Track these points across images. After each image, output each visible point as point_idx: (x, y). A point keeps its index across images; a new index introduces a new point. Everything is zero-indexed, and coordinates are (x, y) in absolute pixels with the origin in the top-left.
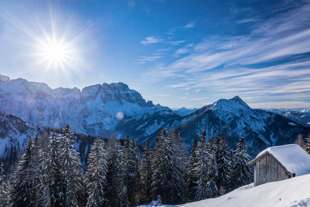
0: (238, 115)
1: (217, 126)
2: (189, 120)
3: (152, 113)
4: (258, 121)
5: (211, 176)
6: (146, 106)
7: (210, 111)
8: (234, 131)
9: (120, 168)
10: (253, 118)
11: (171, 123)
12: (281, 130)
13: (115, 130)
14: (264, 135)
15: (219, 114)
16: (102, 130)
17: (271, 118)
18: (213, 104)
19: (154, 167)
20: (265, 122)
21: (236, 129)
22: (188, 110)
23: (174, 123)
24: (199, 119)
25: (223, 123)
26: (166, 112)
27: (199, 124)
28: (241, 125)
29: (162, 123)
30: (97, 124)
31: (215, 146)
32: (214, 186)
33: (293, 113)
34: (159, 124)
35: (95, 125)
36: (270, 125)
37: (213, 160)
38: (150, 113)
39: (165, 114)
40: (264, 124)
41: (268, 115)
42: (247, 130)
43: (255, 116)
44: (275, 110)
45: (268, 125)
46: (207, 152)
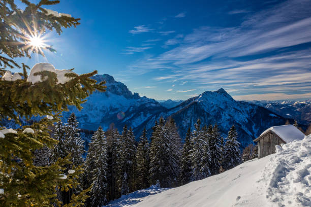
0: (222, 107)
1: (202, 118)
2: (175, 112)
3: (138, 105)
4: (241, 112)
5: (204, 162)
6: (132, 98)
7: (196, 103)
8: (219, 122)
9: (119, 156)
10: (236, 110)
11: (157, 115)
12: (263, 121)
13: (101, 123)
14: (246, 126)
15: (205, 106)
16: (88, 123)
17: (253, 109)
18: (199, 96)
19: (152, 154)
20: (248, 113)
21: (220, 120)
22: (174, 102)
23: (160, 115)
24: (184, 112)
25: (208, 115)
26: (152, 104)
27: (184, 116)
28: (225, 117)
29: (149, 115)
30: (82, 116)
31: (207, 134)
32: (207, 171)
33: (274, 105)
34: (145, 116)
35: (80, 117)
36: (252, 116)
37: (207, 147)
38: (136, 105)
39: (151, 106)
40: (247, 116)
41: (251, 107)
42: (231, 121)
43: (238, 108)
44: (258, 102)
45: (251, 116)
46: (202, 140)
